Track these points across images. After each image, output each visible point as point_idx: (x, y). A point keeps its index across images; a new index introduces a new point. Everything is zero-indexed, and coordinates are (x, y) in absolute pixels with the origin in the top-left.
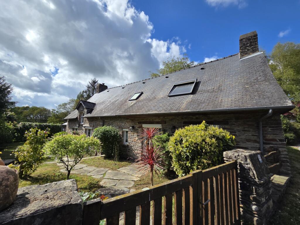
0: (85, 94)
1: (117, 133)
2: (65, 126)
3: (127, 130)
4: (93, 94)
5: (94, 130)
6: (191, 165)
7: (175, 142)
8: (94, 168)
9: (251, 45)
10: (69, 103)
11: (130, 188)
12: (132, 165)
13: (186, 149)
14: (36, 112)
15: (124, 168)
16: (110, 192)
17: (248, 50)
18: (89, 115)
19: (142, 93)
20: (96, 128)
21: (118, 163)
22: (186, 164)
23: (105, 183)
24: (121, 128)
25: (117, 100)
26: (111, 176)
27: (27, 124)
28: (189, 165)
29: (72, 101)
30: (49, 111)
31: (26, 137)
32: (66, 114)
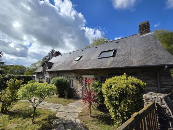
0: (47, 58)
1: (67, 81)
2: (35, 76)
3: (73, 79)
4: (52, 58)
5: (52, 79)
6: (119, 103)
7: (107, 88)
8: (52, 104)
9: (146, 29)
10: (38, 63)
11: (76, 118)
12: (76, 101)
13: (115, 92)
14: (17, 68)
15: (71, 103)
16: (62, 122)
17: (144, 31)
18: (49, 70)
19: (82, 57)
20: (53, 78)
21: (67, 100)
22: (115, 103)
23: (59, 115)
24: (69, 78)
25: (66, 61)
26: (63, 110)
27: (11, 75)
28: (118, 103)
29: (39, 62)
30: (26, 68)
31: (7, 85)
32: (35, 70)
